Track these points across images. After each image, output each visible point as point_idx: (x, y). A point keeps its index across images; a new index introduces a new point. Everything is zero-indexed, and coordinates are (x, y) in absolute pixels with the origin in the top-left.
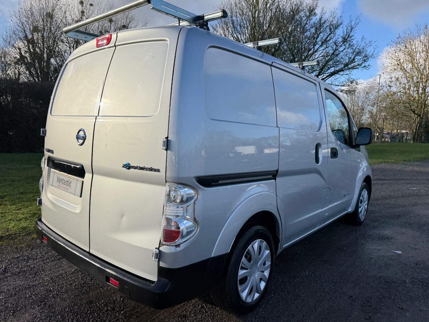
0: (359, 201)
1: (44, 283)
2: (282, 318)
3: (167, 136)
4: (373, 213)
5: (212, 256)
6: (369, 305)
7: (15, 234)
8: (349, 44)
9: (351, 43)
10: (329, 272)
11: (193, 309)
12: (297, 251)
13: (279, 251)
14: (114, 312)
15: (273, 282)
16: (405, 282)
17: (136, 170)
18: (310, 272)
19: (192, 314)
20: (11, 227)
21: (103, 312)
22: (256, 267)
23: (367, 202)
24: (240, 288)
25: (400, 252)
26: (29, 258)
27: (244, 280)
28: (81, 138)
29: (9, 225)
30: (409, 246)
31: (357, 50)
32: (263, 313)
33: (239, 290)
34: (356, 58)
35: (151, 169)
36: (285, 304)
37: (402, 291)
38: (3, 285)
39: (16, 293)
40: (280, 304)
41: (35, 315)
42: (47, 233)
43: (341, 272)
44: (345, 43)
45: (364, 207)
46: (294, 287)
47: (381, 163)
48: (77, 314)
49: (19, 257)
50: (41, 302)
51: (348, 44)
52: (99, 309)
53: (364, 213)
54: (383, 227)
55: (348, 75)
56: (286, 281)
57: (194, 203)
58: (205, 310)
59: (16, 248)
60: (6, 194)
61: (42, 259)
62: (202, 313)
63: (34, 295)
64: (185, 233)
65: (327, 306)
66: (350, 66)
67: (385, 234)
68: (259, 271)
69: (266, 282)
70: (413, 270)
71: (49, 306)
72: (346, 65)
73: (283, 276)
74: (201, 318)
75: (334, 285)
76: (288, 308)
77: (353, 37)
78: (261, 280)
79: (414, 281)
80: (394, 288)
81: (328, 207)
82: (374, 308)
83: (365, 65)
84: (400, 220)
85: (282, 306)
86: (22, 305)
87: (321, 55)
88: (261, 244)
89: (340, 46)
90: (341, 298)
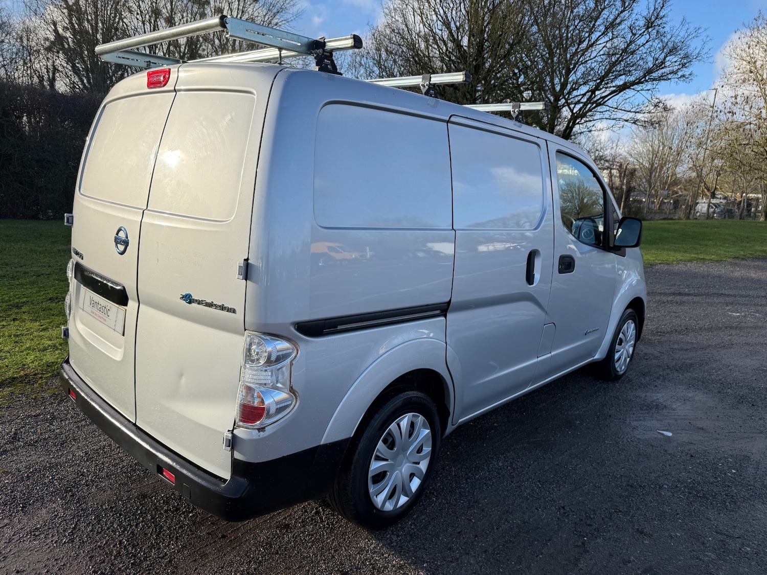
0: (616, 341)
1: (73, 461)
2: (440, 538)
3: (246, 258)
4: (647, 359)
5: (322, 443)
6: (588, 522)
7: (35, 375)
8: (658, 32)
9: (662, 29)
10: (538, 463)
11: (302, 515)
12: (493, 424)
13: (450, 428)
14: (178, 514)
15: (441, 476)
16: (661, 487)
17: (201, 307)
18: (507, 461)
19: (300, 523)
20: (29, 361)
21: (161, 513)
22: (405, 455)
24: (372, 489)
25: (670, 434)
26: (54, 418)
27: (380, 477)
28: (123, 242)
29: (27, 358)
30: (690, 423)
31: (670, 45)
32: (412, 527)
33: (370, 493)
34: (667, 59)
35: (222, 308)
36: (450, 514)
37: (651, 502)
38: (11, 462)
39: (30, 475)
40: (442, 515)
41: (56, 513)
42: (77, 385)
43: (557, 465)
44: (650, 30)
45: (625, 351)
46: (472, 487)
47: (690, 261)
48: (121, 515)
49: (39, 415)
50: (67, 492)
51: (655, 31)
52: (156, 509)
54: (656, 386)
55: (650, 92)
56: (462, 476)
57: (291, 364)
58: (321, 518)
59: (34, 399)
60: (25, 299)
62: (315, 522)
63: (56, 480)
64: (273, 411)
65: (519, 522)
66: (654, 75)
67: (655, 398)
68: (409, 462)
69: (422, 478)
70: (683, 467)
71: (78, 499)
72: (650, 71)
73: (459, 466)
74: (312, 531)
75: (540, 486)
76: (454, 521)
77: (666, 19)
78: (412, 476)
79: (677, 486)
80: (639, 496)
81: (550, 355)
82: (595, 529)
83: (684, 74)
84: (690, 374)
85: (445, 517)
86: (37, 496)
87: (602, 53)
88: (414, 419)
89: (640, 34)
90: (546, 508)
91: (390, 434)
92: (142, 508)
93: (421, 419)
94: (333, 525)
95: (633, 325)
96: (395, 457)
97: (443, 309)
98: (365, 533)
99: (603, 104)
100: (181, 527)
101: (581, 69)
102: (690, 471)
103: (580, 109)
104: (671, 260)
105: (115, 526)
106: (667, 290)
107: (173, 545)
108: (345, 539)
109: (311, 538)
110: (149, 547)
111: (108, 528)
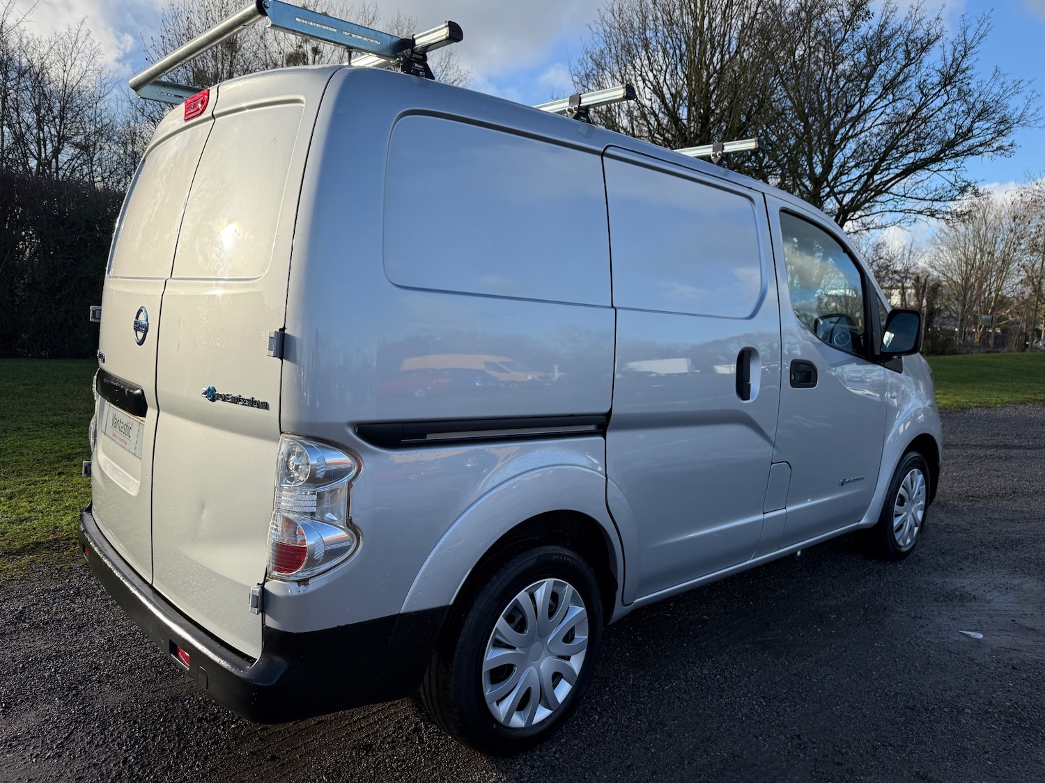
1: (89, 650)
2: (598, 773)
3: (282, 327)
4: (949, 532)
5: (403, 610)
6: (837, 759)
7: (68, 540)
8: (959, 90)
9: (965, 87)
10: (765, 672)
11: (394, 733)
13: (619, 610)
14: (215, 724)
15: (611, 685)
16: (961, 712)
17: (226, 403)
18: (716, 668)
19: (388, 743)
20: (64, 522)
21: (192, 723)
22: (543, 643)
23: (922, 503)
24: (489, 691)
25: (980, 636)
26: (78, 593)
27: (502, 673)
28: (141, 328)
29: (62, 520)
30: (1013, 621)
31: (979, 106)
32: (557, 756)
33: (486, 697)
34: (976, 125)
35: (252, 403)
36: (618, 740)
37: (943, 733)
38: (7, 648)
39: (27, 666)
40: (605, 740)
41: (47, 717)
42: (92, 538)
43: (795, 674)
44: (948, 88)
45: (910, 516)
46: (657, 702)
47: (1023, 403)
48: (135, 723)
49: (60, 589)
50: (70, 689)
51: (956, 89)
52: (186, 716)
53: (911, 529)
54: (961, 569)
55: (953, 172)
56: (644, 686)
57: (350, 485)
58: (421, 738)
59: (59, 570)
61: (104, 597)
62: (411, 743)
63: (60, 673)
64: (319, 554)
65: (725, 755)
66: (959, 148)
67: (959, 585)
68: (551, 654)
69: (573, 682)
70: (999, 683)
71: (83, 699)
72: (951, 144)
73: (642, 672)
74: (404, 756)
75: (764, 704)
76: (622, 750)
77: (971, 71)
78: (557, 677)
79: (987, 712)
80: (923, 723)
81: (783, 511)
82: (847, 771)
83: (1002, 144)
84: (1017, 553)
85: (609, 743)
86: (29, 693)
87: (879, 121)
88: (557, 590)
89: (934, 95)
90: (770, 736)
91: (517, 608)
92: (167, 715)
93: (569, 589)
94: (436, 747)
95: (921, 477)
96: (527, 644)
97: (600, 424)
98: (482, 761)
99: (886, 191)
100: (215, 743)
101: (851, 146)
102: (1011, 689)
103: (853, 200)
104: (994, 401)
105: (124, 737)
106: (985, 442)
107: (198, 766)
108: (451, 769)
109: (401, 765)
110: (163, 768)
111: (114, 740)
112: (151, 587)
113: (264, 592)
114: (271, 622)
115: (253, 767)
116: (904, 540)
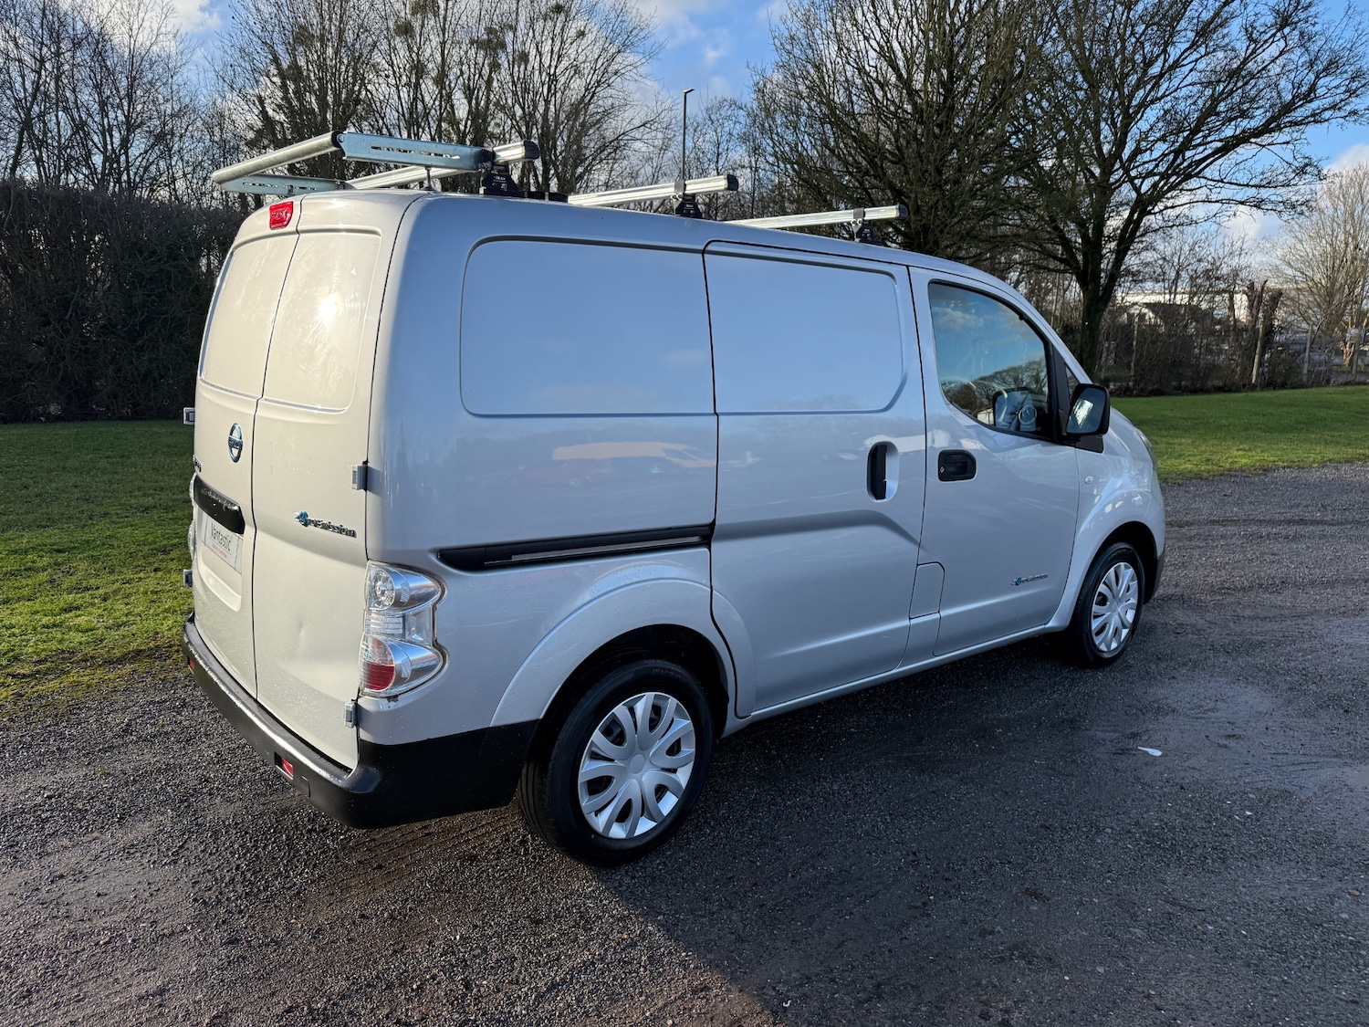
0: (1092, 598)
1: (199, 763)
2: (697, 884)
3: (365, 460)
5: (491, 724)
6: (948, 876)
7: (170, 647)
8: (1302, 34)
9: (1311, 28)
10: (901, 789)
11: (500, 844)
13: (732, 723)
17: (317, 530)
18: (848, 783)
20: (165, 627)
21: (302, 834)
22: (645, 755)
23: (1134, 601)
24: (585, 802)
25: (1157, 753)
26: (184, 705)
27: (599, 785)
28: (235, 445)
29: (162, 624)
31: (1325, 58)
32: (660, 867)
33: (583, 810)
34: (1321, 82)
35: (341, 530)
36: (725, 853)
37: (1071, 852)
38: (116, 761)
39: (137, 778)
40: (712, 853)
42: (196, 651)
43: (934, 792)
44: (1287, 30)
45: (1116, 616)
46: (775, 817)
48: (246, 833)
49: (165, 701)
50: (181, 802)
51: (1296, 32)
52: (296, 827)
53: (1116, 632)
54: (1173, 678)
55: (1290, 146)
56: (765, 801)
57: (434, 607)
58: (526, 850)
59: (163, 680)
61: (211, 710)
62: (516, 854)
63: (171, 786)
64: (406, 673)
65: (833, 869)
66: (1299, 114)
67: (1162, 696)
68: (654, 766)
69: (680, 795)
70: (1157, 802)
71: (195, 811)
72: (1288, 108)
74: (507, 866)
75: (889, 820)
76: (727, 863)
77: (1316, 7)
78: (660, 791)
79: (1129, 832)
80: (1053, 842)
82: (954, 886)
83: (1356, 108)
84: (1250, 659)
85: (715, 856)
86: (141, 805)
87: (1189, 80)
88: (659, 703)
89: (1266, 41)
90: (884, 852)
91: (615, 721)
92: (277, 826)
93: (672, 702)
94: (541, 858)
95: (1130, 571)
96: (627, 757)
97: (705, 535)
98: (584, 871)
99: (1197, 175)
100: (323, 852)
101: (1152, 114)
102: (1168, 810)
103: (1155, 185)
104: (1311, 459)
105: (236, 846)
106: (1277, 516)
107: (307, 873)
108: (552, 879)
109: (503, 875)
110: (274, 874)
111: (227, 849)
112: (256, 701)
113: (357, 708)
114: (364, 736)
115: (359, 875)
116: (1107, 644)
